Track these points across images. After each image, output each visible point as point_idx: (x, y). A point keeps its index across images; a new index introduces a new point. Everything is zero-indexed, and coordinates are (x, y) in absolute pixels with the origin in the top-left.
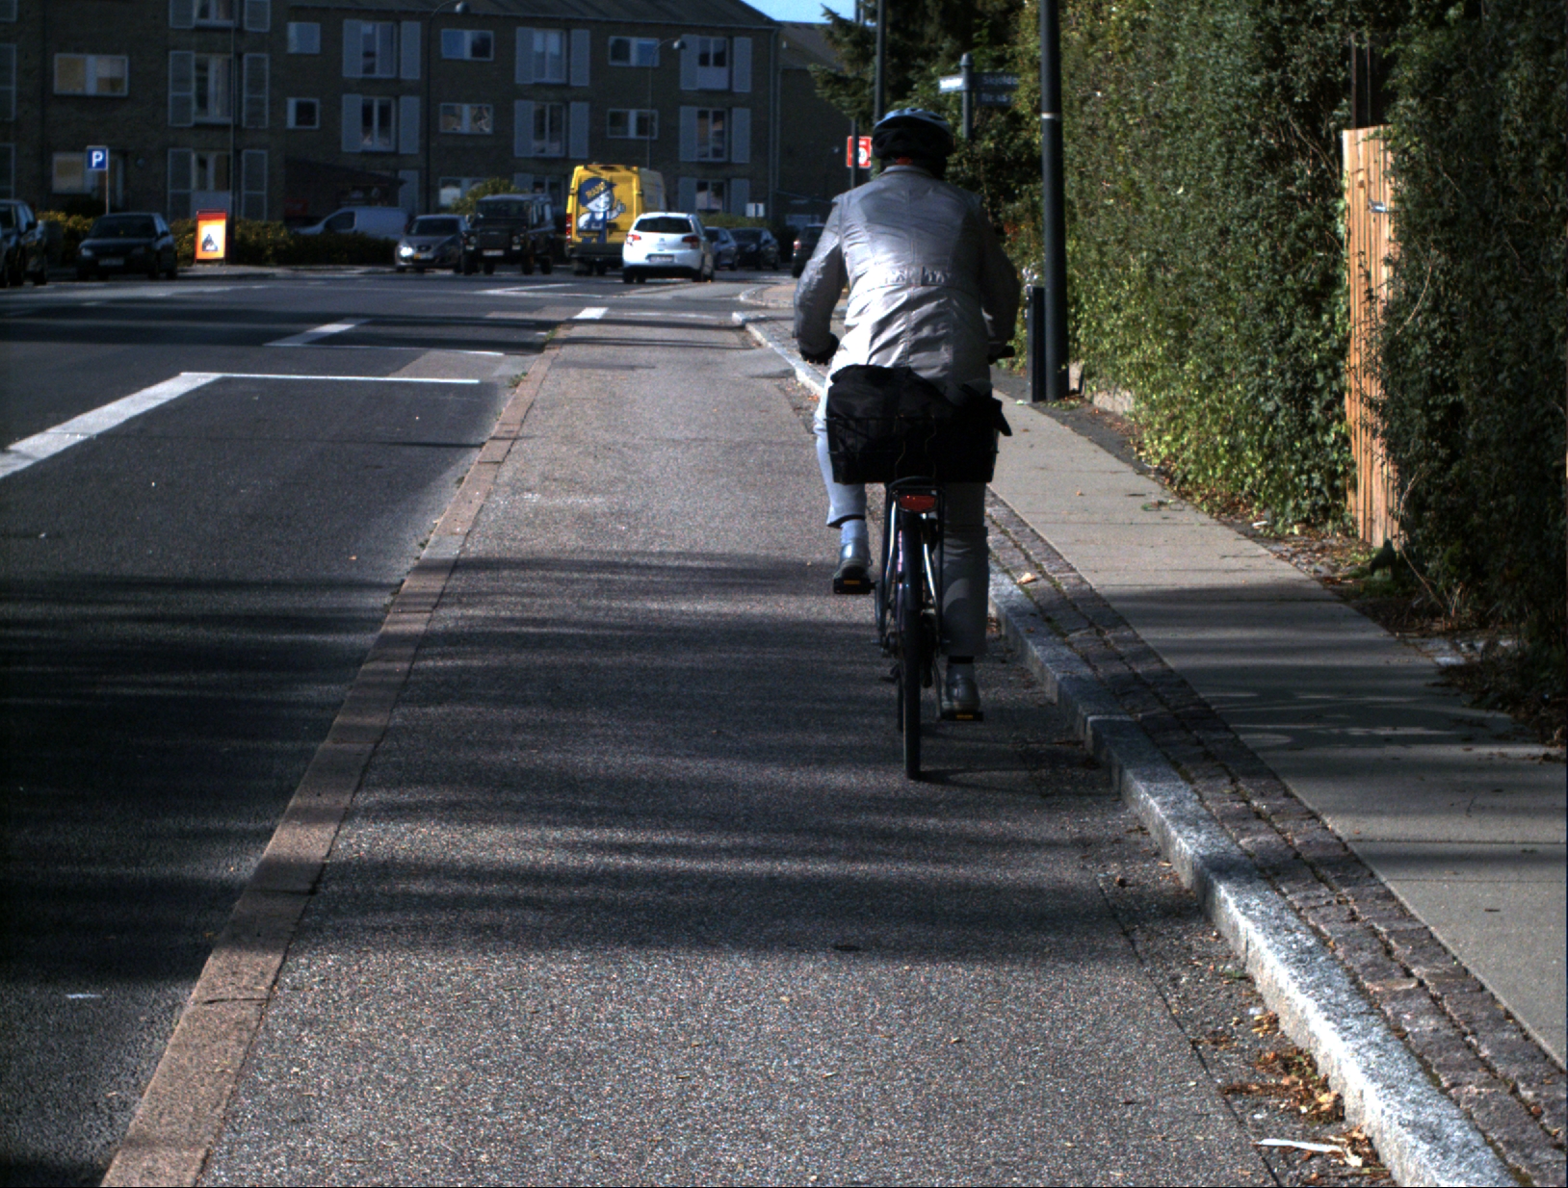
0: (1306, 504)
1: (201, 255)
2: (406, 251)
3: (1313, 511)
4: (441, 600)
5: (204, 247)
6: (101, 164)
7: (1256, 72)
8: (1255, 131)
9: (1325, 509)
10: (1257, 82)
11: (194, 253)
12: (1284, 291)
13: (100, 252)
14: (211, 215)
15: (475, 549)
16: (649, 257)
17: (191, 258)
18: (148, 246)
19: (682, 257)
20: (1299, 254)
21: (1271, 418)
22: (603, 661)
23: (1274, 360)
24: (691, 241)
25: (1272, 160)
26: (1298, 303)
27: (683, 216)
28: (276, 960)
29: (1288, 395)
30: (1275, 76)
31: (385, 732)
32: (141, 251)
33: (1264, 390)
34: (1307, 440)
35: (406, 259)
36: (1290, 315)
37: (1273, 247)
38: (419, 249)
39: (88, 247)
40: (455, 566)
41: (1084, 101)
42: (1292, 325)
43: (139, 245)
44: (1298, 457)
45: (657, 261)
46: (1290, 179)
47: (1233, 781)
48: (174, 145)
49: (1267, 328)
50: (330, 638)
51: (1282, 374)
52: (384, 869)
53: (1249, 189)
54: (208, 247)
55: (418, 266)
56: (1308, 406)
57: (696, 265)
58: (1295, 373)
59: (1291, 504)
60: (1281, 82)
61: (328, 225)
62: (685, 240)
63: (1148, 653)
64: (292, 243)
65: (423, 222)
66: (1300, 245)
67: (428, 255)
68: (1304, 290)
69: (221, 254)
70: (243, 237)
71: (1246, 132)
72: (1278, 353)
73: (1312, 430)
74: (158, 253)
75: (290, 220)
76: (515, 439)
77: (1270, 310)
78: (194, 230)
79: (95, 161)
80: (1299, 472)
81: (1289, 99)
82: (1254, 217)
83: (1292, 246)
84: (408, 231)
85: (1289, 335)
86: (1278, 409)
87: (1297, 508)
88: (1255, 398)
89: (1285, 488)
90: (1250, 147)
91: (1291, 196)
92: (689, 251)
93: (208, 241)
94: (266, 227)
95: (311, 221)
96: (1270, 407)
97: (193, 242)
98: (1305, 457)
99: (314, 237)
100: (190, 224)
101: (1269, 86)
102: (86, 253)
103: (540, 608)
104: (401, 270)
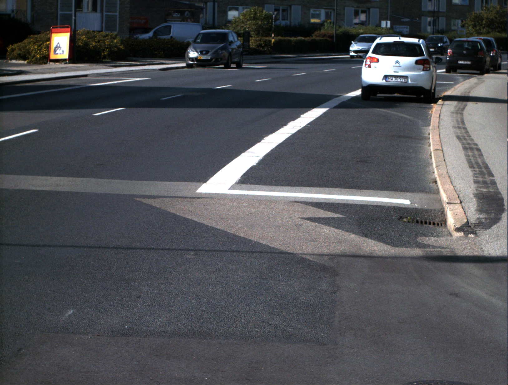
1: (53, 56)
2: (193, 54)
5: (55, 51)
11: (49, 55)
14: (61, 29)
16: (386, 77)
17: (46, 59)
19: (414, 78)
24: (423, 64)
27: (415, 40)
35: (192, 59)
38: (201, 52)
45: (393, 82)
54: (58, 52)
55: (200, 63)
57: (427, 86)
61: (155, 33)
62: (417, 62)
64: (121, 47)
65: (204, 34)
67: (208, 57)
69: (66, 56)
70: (86, 44)
75: (133, 30)
78: (49, 39)
84: (195, 41)
92: (422, 73)
94: (106, 36)
95: (147, 31)
97: (48, 47)
99: (145, 41)
104: (189, 66)
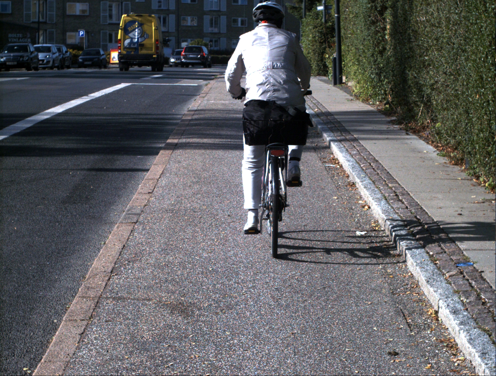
0: (380, 97)
1: (112, 62)
2: (172, 60)
3: (382, 98)
4: (193, 115)
5: (113, 60)
6: (82, 35)
7: (369, 3)
8: (370, 17)
9: (384, 98)
10: (369, 6)
11: (110, 61)
12: (375, 51)
13: (85, 60)
14: (114, 50)
15: (199, 108)
17: (109, 63)
18: (99, 58)
20: (379, 43)
21: (374, 79)
22: (227, 122)
23: (373, 67)
25: (373, 23)
26: (378, 53)
28: (172, 151)
29: (377, 74)
30: (373, 4)
31: (185, 130)
32: (96, 59)
33: (372, 73)
34: (380, 83)
35: (172, 63)
36: (377, 57)
37: (373, 42)
38: (177, 59)
39: (81, 59)
40: (196, 110)
41: (344, 12)
42: (377, 59)
43: (96, 58)
44: (379, 87)
46: (377, 27)
47: (341, 132)
48: (103, 30)
49: (372, 59)
50: (171, 121)
51: (375, 69)
52: (189, 143)
53: (368, 29)
54: (114, 59)
55: (176, 64)
56: (380, 76)
58: (378, 69)
59: (377, 98)
60: (375, 6)
63: (335, 119)
65: (177, 51)
66: (379, 41)
67: (179, 61)
68: (379, 51)
69: (117, 61)
71: (368, 17)
72: (374, 65)
73: (381, 82)
74: (101, 60)
76: (208, 93)
77: (373, 55)
78: (110, 54)
79: (81, 34)
80: (379, 91)
81: (376, 9)
82: (369, 35)
83: (377, 41)
84: (173, 54)
85: (377, 60)
86: (374, 77)
87: (379, 99)
88: (370, 75)
89: (376, 95)
90: (369, 20)
91: (377, 31)
93: (114, 58)
96: (373, 77)
97: (109, 58)
98: (380, 87)
100: (108, 53)
101: (372, 6)
102: (80, 60)
103: (213, 115)
104: (171, 66)
